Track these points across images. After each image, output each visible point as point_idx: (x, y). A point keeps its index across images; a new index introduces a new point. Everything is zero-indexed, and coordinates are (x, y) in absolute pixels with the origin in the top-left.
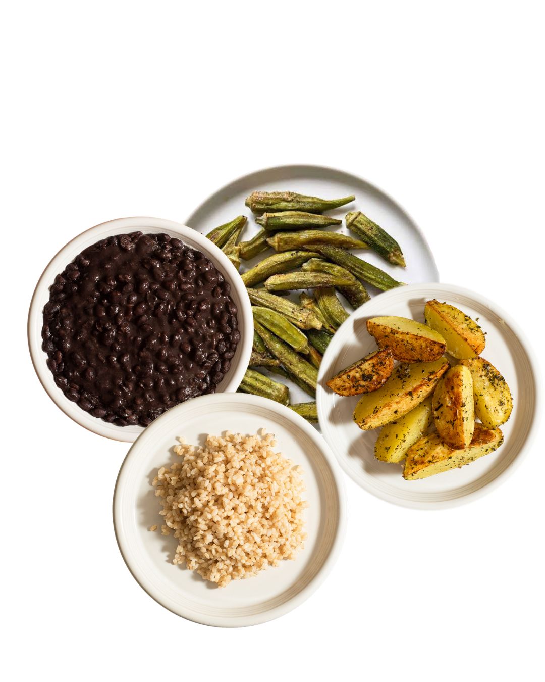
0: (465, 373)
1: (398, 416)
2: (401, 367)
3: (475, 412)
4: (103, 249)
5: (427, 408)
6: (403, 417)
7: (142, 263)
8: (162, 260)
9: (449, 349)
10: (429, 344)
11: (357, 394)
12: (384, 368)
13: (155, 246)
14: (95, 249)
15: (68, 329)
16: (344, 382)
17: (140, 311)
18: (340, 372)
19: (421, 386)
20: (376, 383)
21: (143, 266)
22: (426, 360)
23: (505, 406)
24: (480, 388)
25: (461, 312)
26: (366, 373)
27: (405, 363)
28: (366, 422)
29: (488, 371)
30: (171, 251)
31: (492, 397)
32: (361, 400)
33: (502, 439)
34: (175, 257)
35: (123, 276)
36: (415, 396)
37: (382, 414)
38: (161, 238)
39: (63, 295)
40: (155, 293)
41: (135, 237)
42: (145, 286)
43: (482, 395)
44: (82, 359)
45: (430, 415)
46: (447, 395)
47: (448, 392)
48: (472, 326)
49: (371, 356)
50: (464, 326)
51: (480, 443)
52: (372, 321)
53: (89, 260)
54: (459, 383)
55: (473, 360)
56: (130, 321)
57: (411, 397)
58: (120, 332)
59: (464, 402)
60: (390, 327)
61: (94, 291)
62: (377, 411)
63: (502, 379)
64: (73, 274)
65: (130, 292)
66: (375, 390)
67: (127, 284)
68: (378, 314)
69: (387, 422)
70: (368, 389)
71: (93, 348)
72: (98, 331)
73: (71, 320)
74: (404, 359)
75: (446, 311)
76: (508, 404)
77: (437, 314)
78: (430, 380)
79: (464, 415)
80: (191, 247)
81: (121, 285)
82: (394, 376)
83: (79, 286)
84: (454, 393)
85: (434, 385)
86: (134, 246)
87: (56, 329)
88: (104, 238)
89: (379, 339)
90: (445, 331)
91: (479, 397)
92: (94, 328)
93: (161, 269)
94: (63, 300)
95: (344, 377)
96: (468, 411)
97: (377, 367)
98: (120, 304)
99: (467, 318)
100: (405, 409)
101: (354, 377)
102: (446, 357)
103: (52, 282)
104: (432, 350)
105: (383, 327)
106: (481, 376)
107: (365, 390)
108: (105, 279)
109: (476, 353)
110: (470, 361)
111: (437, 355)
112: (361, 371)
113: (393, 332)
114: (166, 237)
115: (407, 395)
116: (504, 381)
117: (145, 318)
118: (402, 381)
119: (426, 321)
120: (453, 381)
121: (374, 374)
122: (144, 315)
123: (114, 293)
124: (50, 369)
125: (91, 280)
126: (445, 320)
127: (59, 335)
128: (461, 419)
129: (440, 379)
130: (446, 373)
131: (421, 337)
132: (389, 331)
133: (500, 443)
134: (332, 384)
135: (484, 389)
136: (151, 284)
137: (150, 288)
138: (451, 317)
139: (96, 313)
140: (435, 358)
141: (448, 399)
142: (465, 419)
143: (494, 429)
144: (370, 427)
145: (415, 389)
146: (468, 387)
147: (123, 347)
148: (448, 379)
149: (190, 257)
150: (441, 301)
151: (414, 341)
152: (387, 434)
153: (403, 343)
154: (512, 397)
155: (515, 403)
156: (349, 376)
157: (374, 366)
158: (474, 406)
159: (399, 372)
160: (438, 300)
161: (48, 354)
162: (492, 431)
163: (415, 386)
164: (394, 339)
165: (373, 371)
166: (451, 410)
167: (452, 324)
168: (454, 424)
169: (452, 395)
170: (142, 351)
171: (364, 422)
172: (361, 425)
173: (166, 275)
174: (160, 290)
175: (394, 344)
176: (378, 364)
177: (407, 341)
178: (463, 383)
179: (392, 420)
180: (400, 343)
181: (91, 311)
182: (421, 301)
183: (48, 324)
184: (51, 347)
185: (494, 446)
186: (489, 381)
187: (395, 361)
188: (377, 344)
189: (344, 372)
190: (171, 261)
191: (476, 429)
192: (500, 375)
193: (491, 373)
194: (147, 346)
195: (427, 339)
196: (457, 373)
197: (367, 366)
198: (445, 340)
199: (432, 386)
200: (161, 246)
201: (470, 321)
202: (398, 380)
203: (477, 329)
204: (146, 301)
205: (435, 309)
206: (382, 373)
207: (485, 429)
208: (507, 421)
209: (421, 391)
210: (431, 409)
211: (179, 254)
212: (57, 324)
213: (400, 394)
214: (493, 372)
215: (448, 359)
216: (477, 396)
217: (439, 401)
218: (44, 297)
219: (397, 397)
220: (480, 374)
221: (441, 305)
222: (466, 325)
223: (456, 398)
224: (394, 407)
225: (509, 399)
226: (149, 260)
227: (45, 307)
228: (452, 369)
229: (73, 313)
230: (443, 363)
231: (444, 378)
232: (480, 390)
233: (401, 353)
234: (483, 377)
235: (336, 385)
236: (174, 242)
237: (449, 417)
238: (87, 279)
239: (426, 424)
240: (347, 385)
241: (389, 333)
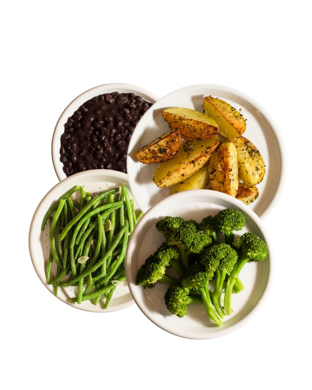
0: (231, 147)
1: (185, 178)
2: (187, 144)
3: (239, 175)
4: (96, 102)
5: (205, 172)
6: (188, 179)
7: (119, 110)
8: (130, 109)
9: (220, 131)
10: (206, 128)
11: (156, 162)
12: (175, 144)
13: (126, 100)
14: (91, 102)
15: (75, 149)
16: (146, 154)
17: (118, 138)
18: (144, 147)
19: (201, 157)
20: (169, 155)
21: (119, 112)
22: (204, 139)
23: (260, 171)
24: (242, 158)
25: (229, 105)
26: (162, 148)
27: (189, 141)
28: (162, 183)
29: (248, 147)
30: (136, 103)
31: (251, 165)
32: (158, 167)
33: (258, 194)
34: (138, 107)
35: (108, 118)
36: (196, 164)
37: (173, 177)
38: (130, 96)
39: (72, 129)
40: (126, 128)
41: (115, 95)
42: (120, 124)
43: (243, 163)
44: (83, 166)
45: (207, 177)
46: (219, 163)
47: (220, 161)
48: (237, 114)
49: (165, 136)
50: (231, 115)
51: (242, 197)
52: (166, 111)
53: (88, 109)
54: (227, 154)
55: (237, 138)
56: (112, 144)
57: (194, 165)
58: (105, 151)
59: (231, 168)
60: (179, 115)
61: (90, 127)
62: (170, 174)
63: (258, 152)
64: (78, 117)
65: (112, 127)
66: (168, 160)
67: (110, 122)
68: (171, 106)
69: (177, 182)
70: (163, 159)
71: (90, 160)
72: (93, 150)
73: (77, 144)
74: (189, 138)
75: (219, 104)
76: (262, 170)
77: (212, 106)
78: (207, 152)
79: (231, 177)
80: (147, 101)
81: (106, 123)
82: (182, 150)
83: (82, 124)
84: (224, 162)
85: (209, 156)
86: (114, 100)
87: (68, 149)
88: (96, 96)
89: (171, 124)
90: (218, 118)
91: (242, 165)
92: (90, 148)
93: (130, 114)
94: (72, 132)
95: (147, 151)
96: (233, 175)
97: (170, 143)
98: (106, 135)
99: (233, 109)
100: (189, 173)
101: (154, 151)
102: (218, 136)
103: (65, 121)
104: (208, 132)
105: (174, 115)
106: (243, 150)
107: (161, 160)
108: (97, 120)
109: (239, 133)
110: (235, 139)
111: (212, 135)
112: (159, 146)
113: (181, 119)
114: (133, 95)
115: (191, 163)
116: (259, 153)
117: (120, 142)
118: (187, 153)
119: (204, 111)
120: (223, 153)
121: (167, 148)
122: (120, 141)
123: (102, 128)
124: (65, 172)
125: (89, 120)
126: (217, 111)
127: (70, 152)
128: (229, 180)
129: (214, 152)
130: (218, 147)
131: (201, 122)
132: (178, 118)
133: (256, 197)
134: (138, 156)
135: (245, 159)
136: (124, 123)
137: (123, 125)
138: (222, 108)
139: (92, 140)
140: (210, 137)
141: (219, 166)
142: (232, 180)
143: (252, 187)
144: (165, 186)
145: (197, 159)
146: (234, 158)
147: (108, 159)
148: (220, 152)
149: (147, 107)
150: (215, 97)
151: (196, 125)
152: (177, 191)
153: (188, 127)
154: (265, 164)
155: (267, 169)
156: (150, 150)
157: (167, 143)
158: (238, 171)
159: (185, 147)
160: (213, 96)
161: (64, 164)
162: (251, 189)
163: (196, 157)
164: (182, 124)
165: (166, 146)
166: (222, 174)
167: (222, 113)
168: (223, 183)
169: (222, 163)
170: (119, 162)
171: (160, 182)
172: (158, 184)
173: (133, 118)
174: (129, 126)
175: (182, 127)
176: (170, 141)
177: (191, 125)
178: (231, 155)
179: (180, 181)
180: (186, 127)
181: (89, 139)
182: (201, 97)
183: (63, 146)
184: (65, 159)
185: (252, 199)
186: (249, 154)
187: (182, 139)
188: (170, 127)
189: (147, 147)
190: (135, 109)
191: (239, 187)
192: (256, 149)
193: (250, 148)
194: (122, 159)
195: (205, 124)
196: (226, 148)
197: (162, 143)
198: (218, 124)
199: (208, 157)
200: (130, 101)
201: (235, 111)
202: (184, 152)
203: (240, 117)
204: (121, 133)
205: (210, 103)
206: (173, 148)
207: (246, 187)
208: (261, 181)
209: (201, 160)
210: (208, 173)
211: (140, 105)
212: (69, 146)
213: (186, 163)
214: (252, 147)
215: (219, 138)
216: (240, 164)
217: (214, 167)
218: (61, 130)
219: (183, 164)
220: (242, 149)
221: (214, 100)
222: (232, 114)
223: (225, 166)
224: (182, 171)
225: (263, 166)
226: (123, 108)
227: (62, 136)
228: (223, 145)
229: (78, 140)
230: (216, 141)
231: (217, 151)
232: (242, 160)
233: (186, 134)
234: (245, 150)
235: (140, 156)
236: (137, 98)
237: (221, 179)
238: (86, 120)
239: (204, 184)
240: (148, 156)
241: (178, 120)
